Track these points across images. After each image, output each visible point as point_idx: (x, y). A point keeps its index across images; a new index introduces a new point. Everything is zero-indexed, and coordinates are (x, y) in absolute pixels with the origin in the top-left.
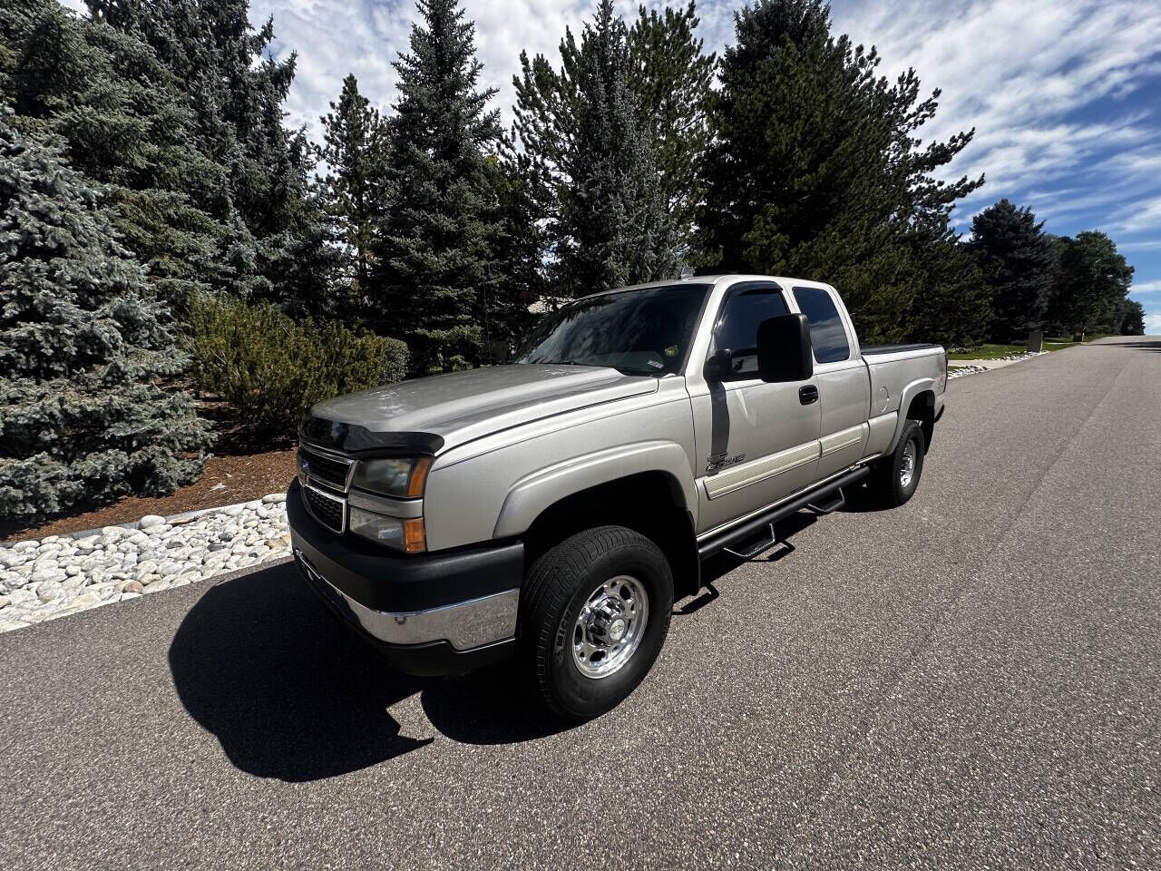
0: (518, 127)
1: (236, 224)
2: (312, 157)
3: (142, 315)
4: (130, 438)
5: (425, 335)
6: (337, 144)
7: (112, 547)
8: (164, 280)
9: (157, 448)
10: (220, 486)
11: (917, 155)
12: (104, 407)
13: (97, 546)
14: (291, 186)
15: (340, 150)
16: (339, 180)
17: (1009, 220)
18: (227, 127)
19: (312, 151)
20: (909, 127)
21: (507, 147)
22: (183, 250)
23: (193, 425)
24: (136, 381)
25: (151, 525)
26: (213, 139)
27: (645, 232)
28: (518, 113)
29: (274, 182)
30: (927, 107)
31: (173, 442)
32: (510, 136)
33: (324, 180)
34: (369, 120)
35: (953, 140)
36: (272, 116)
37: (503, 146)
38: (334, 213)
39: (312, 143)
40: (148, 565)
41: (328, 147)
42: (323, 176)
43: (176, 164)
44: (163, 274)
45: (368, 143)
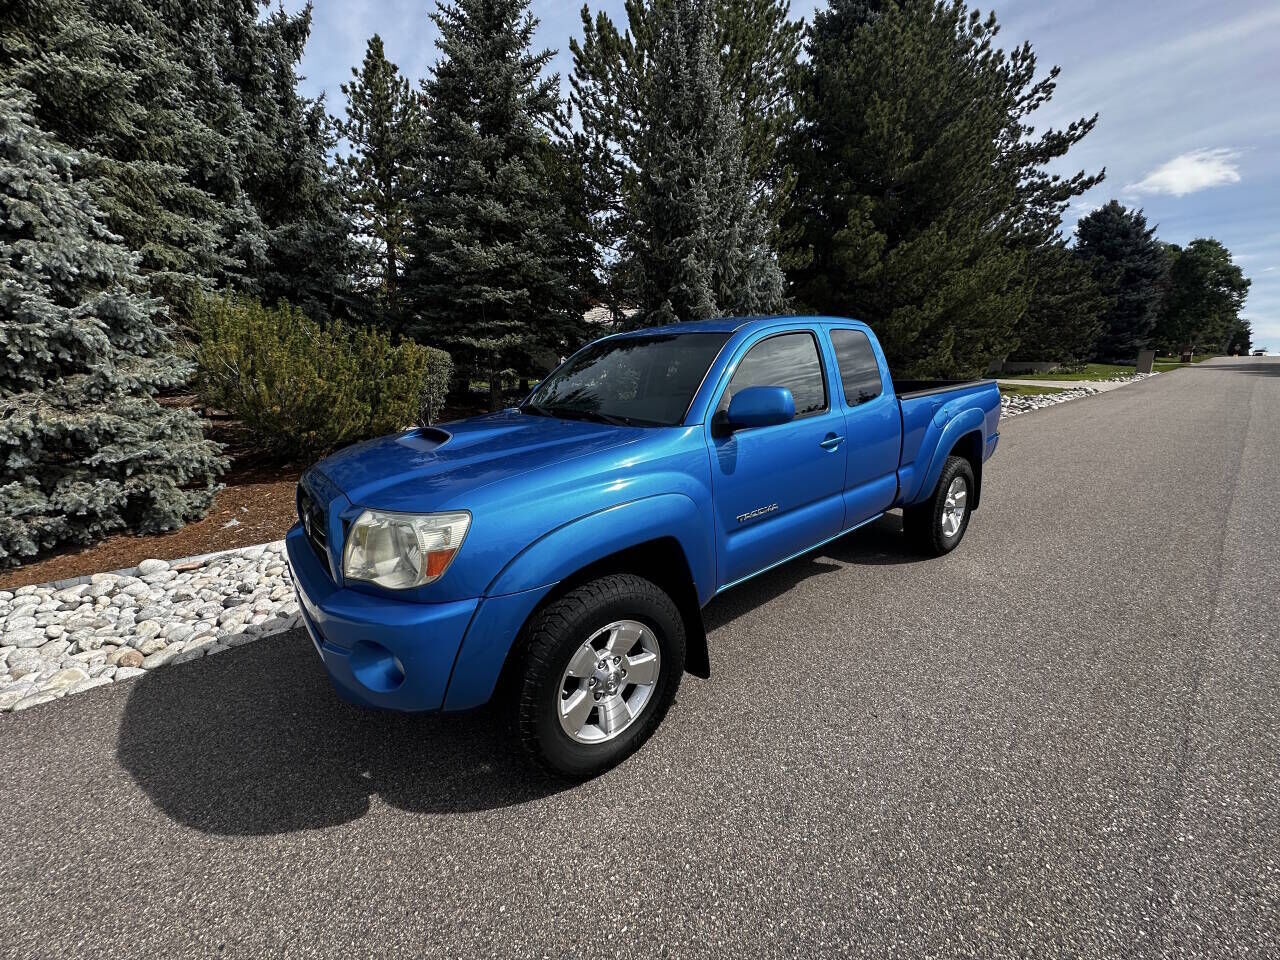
0: (575, 101)
1: (245, 210)
2: (333, 133)
3: (133, 314)
4: (122, 466)
5: (472, 345)
6: (360, 119)
7: (105, 600)
8: (160, 273)
9: (156, 476)
10: (235, 522)
11: (1029, 145)
12: (90, 426)
13: (86, 599)
14: (309, 166)
15: (365, 126)
16: (363, 161)
17: (1118, 224)
18: (230, 90)
19: (332, 125)
20: (1021, 111)
21: (562, 124)
22: (181, 238)
23: (200, 451)
24: (129, 394)
25: (152, 571)
26: (214, 105)
27: (732, 225)
28: (575, 84)
29: (289, 160)
30: (1044, 88)
31: (175, 468)
32: (565, 112)
33: (346, 161)
34: (398, 91)
35: (1073, 127)
36: (284, 81)
37: (557, 124)
38: (358, 201)
39: (331, 117)
40: (150, 627)
41: (350, 122)
42: (345, 158)
43: (170, 133)
44: (158, 266)
45: (396, 119)
